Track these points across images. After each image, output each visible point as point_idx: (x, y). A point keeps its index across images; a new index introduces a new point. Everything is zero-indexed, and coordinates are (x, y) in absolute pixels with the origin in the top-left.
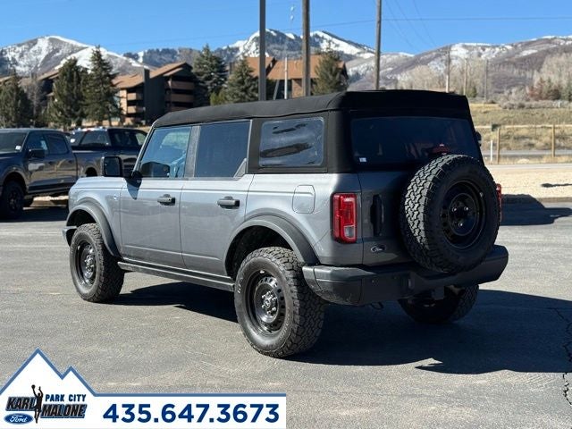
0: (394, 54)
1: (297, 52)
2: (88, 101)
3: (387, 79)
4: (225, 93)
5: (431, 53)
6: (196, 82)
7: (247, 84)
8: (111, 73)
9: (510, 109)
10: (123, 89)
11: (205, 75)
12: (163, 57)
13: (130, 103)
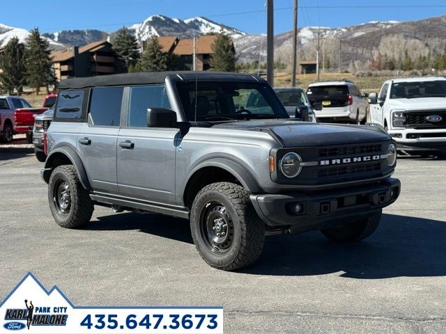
0: (257, 35)
1: (181, 33)
2: (29, 72)
3: (252, 54)
4: (140, 65)
5: (285, 34)
6: (116, 57)
7: (158, 58)
8: (46, 50)
9: (362, 76)
10: (57, 62)
11: (123, 51)
12: (74, 37)
13: (63, 73)
